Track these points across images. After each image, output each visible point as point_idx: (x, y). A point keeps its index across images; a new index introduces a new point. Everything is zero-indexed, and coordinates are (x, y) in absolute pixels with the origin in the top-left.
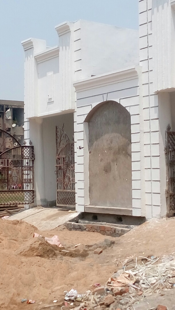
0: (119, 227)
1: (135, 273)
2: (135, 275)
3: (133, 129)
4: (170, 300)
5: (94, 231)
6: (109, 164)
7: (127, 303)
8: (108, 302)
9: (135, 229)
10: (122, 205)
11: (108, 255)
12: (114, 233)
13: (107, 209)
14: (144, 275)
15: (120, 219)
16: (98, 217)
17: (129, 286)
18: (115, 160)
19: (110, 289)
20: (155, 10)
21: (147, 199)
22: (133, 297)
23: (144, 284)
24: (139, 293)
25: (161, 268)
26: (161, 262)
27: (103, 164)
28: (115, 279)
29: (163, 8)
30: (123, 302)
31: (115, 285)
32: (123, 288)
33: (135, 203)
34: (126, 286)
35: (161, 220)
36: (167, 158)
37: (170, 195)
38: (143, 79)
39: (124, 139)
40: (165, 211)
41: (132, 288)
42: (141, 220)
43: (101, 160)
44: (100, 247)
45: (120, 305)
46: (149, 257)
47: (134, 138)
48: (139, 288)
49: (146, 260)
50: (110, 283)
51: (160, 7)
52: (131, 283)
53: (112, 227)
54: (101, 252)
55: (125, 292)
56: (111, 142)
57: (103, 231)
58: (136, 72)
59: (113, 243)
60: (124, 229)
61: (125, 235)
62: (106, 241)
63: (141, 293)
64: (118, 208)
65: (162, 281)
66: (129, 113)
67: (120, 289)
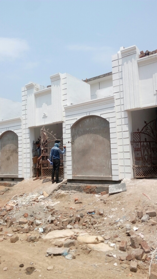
0: (12, 183)
1: (16, 201)
2: (17, 202)
3: (19, 142)
4: (30, 210)
5: (1, 185)
6: (9, 156)
7: (12, 214)
8: (4, 214)
9: (19, 183)
10: (14, 173)
11: (6, 195)
12: (10, 185)
13: (8, 176)
14: (20, 201)
15: (13, 179)
16: (4, 179)
17: (13, 207)
18: (11, 155)
19: (5, 209)
20: (28, 95)
21: (25, 170)
22: (15, 211)
23: (20, 205)
24: (17, 209)
25: (28, 198)
26: (28, 196)
27: (6, 157)
28: (7, 205)
29: (31, 95)
30: (10, 214)
31: (7, 207)
32: (11, 208)
33: (20, 172)
34: (12, 207)
35: (30, 179)
36: (33, 154)
37: (34, 169)
38: (24, 122)
39: (15, 146)
40: (32, 175)
41: (15, 208)
42: (22, 179)
43: (6, 155)
44: (3, 192)
45: (9, 215)
46: (23, 194)
47: (19, 146)
48: (18, 207)
49: (22, 195)
50: (5, 206)
51: (30, 95)
52: (14, 205)
53: (9, 183)
54: (3, 194)
55: (11, 209)
56: (10, 148)
57: (5, 185)
58: (20, 119)
59: (9, 189)
60: (14, 183)
61: (15, 186)
62: (5, 189)
63: (18, 209)
64: (12, 175)
65: (27, 203)
66: (17, 136)
67: (9, 208)
